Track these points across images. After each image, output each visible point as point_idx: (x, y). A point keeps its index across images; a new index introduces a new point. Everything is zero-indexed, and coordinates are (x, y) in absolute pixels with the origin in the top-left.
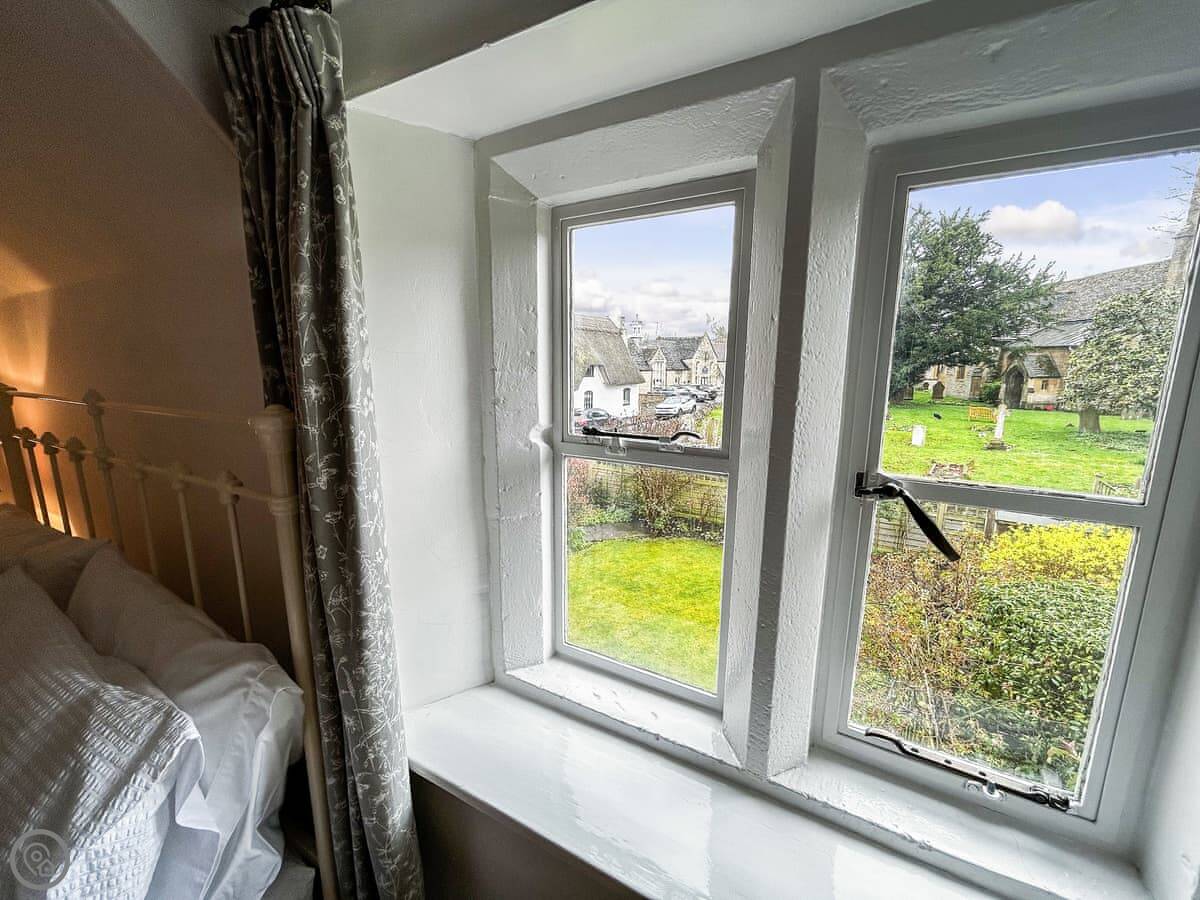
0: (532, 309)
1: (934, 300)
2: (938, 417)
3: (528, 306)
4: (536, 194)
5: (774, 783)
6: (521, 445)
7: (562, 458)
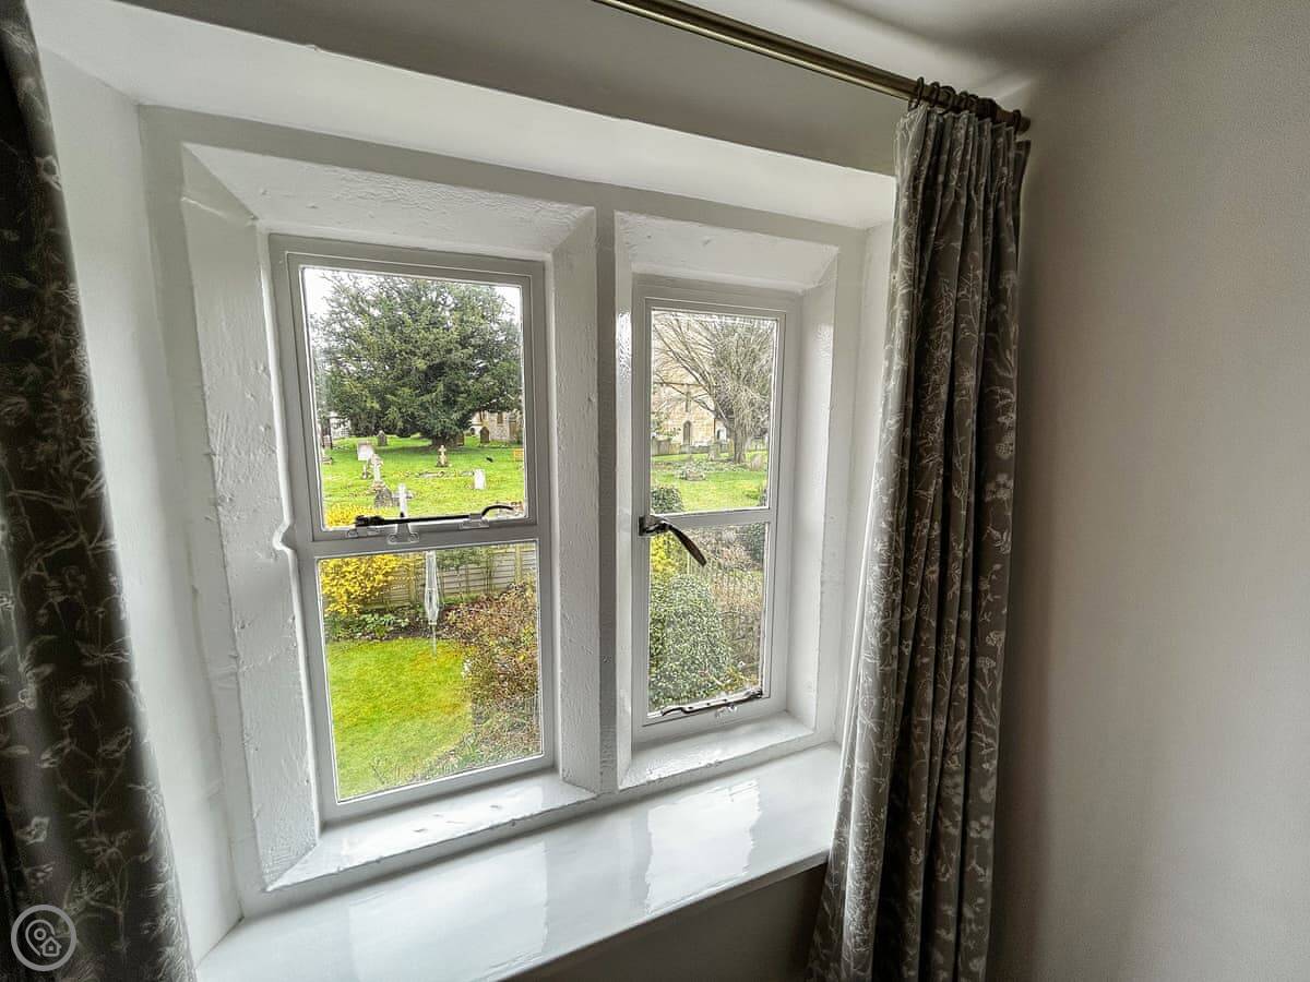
0: (262, 368)
1: (470, 350)
2: (490, 460)
3: (256, 363)
4: (256, 213)
5: (624, 790)
6: (262, 556)
7: (312, 564)
